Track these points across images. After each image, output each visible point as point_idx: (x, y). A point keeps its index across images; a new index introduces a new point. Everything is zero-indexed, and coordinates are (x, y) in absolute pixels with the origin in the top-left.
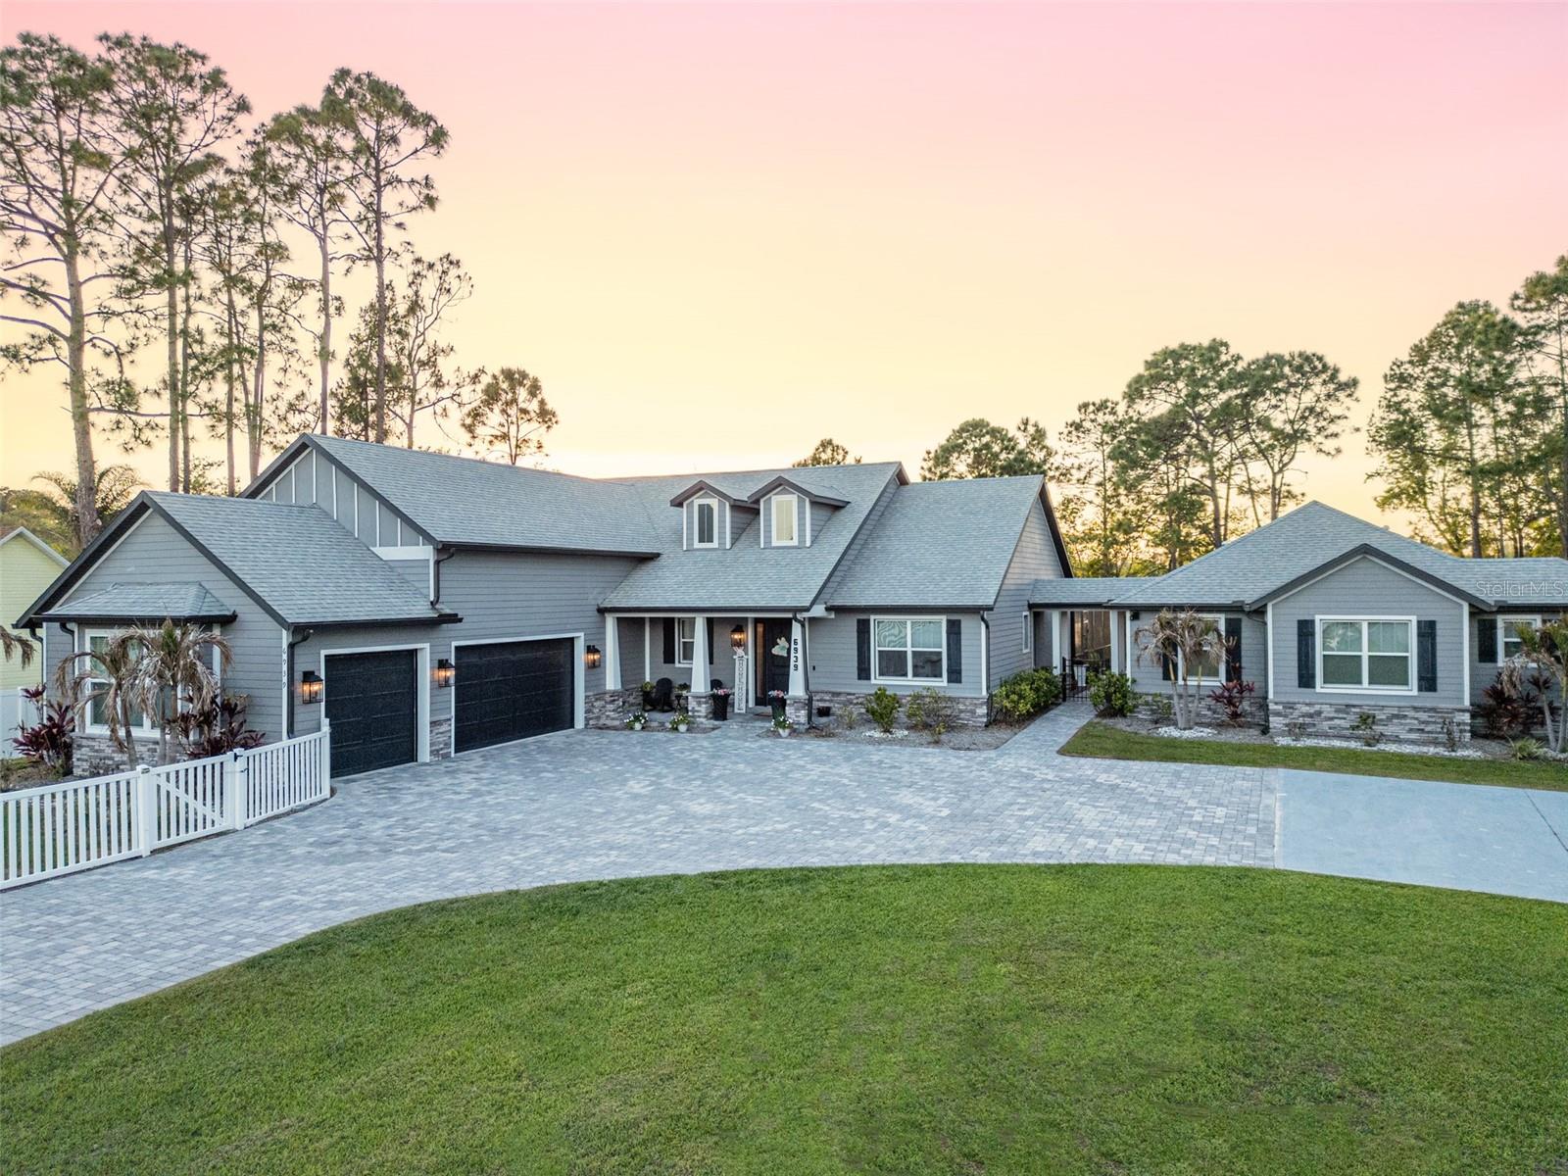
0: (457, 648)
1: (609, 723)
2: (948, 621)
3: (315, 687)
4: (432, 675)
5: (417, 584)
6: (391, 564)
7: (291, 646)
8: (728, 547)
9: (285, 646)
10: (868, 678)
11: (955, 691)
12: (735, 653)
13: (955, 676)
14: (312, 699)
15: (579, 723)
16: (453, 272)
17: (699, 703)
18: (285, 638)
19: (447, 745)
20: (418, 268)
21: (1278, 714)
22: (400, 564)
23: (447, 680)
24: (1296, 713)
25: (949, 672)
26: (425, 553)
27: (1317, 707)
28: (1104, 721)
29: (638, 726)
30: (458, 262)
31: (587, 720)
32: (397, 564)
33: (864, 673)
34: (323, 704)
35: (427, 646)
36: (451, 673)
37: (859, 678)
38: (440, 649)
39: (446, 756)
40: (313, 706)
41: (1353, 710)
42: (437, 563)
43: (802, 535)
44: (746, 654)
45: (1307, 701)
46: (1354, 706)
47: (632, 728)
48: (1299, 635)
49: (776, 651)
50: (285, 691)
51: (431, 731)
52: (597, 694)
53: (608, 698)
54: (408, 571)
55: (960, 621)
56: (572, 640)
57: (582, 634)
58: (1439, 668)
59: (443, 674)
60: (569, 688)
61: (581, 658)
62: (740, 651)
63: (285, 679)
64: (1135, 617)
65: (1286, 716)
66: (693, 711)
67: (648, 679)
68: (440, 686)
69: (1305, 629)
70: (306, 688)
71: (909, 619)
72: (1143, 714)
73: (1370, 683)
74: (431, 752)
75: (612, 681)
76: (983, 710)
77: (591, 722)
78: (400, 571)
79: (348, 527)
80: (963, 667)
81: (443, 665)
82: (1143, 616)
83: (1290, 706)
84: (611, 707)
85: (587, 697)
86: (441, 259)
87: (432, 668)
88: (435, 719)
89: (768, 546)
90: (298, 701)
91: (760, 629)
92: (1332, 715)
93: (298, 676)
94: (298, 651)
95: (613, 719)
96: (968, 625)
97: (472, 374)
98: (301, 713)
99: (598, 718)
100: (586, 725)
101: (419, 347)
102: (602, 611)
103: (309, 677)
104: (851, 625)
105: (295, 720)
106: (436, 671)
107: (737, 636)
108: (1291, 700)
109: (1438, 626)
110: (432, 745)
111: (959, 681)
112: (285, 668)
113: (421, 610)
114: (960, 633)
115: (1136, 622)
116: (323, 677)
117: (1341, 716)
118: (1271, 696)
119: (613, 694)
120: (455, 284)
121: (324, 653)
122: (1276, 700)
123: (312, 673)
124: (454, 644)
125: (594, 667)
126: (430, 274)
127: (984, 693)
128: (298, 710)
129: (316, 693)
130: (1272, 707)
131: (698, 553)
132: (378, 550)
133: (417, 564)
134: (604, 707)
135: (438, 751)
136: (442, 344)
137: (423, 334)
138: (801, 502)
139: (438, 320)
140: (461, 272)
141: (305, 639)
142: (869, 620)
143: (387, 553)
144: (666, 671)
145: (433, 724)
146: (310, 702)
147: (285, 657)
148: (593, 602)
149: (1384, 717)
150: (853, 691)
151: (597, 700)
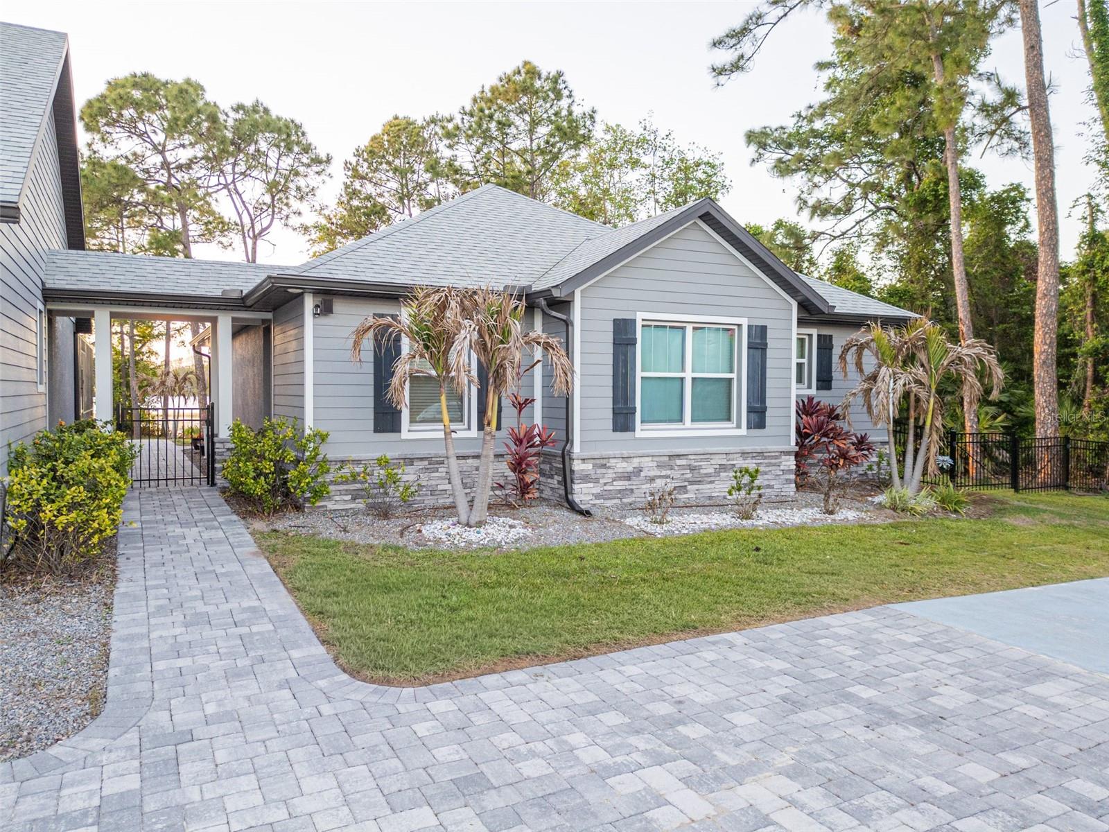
21: (586, 478)
24: (610, 474)
27: (636, 462)
28: (280, 525)
41: (679, 462)
45: (625, 453)
46: (679, 456)
48: (616, 344)
58: (769, 393)
64: (325, 309)
65: (596, 481)
69: (623, 335)
72: (338, 501)
73: (693, 420)
82: (339, 306)
83: (602, 463)
92: (652, 473)
108: (605, 453)
109: (770, 334)
115: (323, 320)
117: (664, 473)
118: (576, 449)
122: (586, 454)
130: (577, 466)
149: (711, 470)
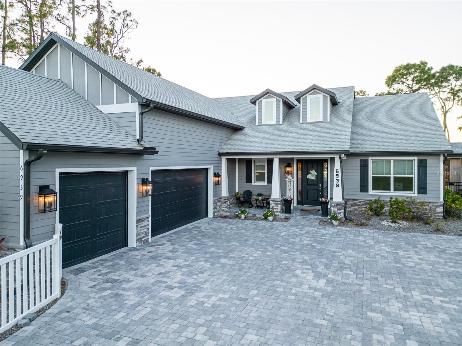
0: (153, 171)
1: (224, 214)
2: (419, 160)
3: (50, 199)
4: (138, 189)
5: (127, 129)
6: (109, 115)
7: (28, 164)
8: (281, 123)
9: (22, 163)
10: (367, 191)
11: (423, 198)
12: (287, 178)
13: (423, 189)
14: (47, 209)
15: (210, 214)
16: (128, 18)
17: (277, 205)
18: (22, 157)
19: (147, 234)
20: (114, 15)
22: (116, 116)
23: (147, 191)
25: (419, 188)
26: (134, 107)
29: (243, 216)
30: (130, 14)
31: (214, 212)
32: (114, 116)
33: (364, 188)
34: (57, 213)
35: (135, 169)
36: (150, 187)
37: (361, 191)
38: (143, 171)
39: (146, 241)
40: (49, 215)
42: (142, 114)
43: (325, 116)
44: (293, 178)
47: (240, 218)
49: (309, 177)
50: (22, 202)
51: (137, 226)
52: (218, 199)
53: (223, 201)
54: (122, 120)
55: (426, 160)
56: (206, 170)
57: (212, 167)
59: (145, 188)
60: (205, 195)
61: (211, 179)
62: (289, 177)
63: (22, 192)
66: (273, 208)
67: (237, 191)
68: (143, 196)
70: (42, 199)
71: (392, 159)
74: (137, 240)
75: (224, 192)
76: (441, 209)
77: (216, 214)
78: (116, 120)
79: (81, 93)
80: (428, 185)
81: (144, 182)
84: (225, 205)
85: (214, 200)
86: (123, 12)
87: (138, 184)
88: (139, 218)
89: (305, 122)
90: (33, 210)
91: (300, 166)
93: (34, 189)
94: (34, 168)
95: (226, 212)
96: (431, 162)
97: (137, 62)
98: (37, 221)
99: (219, 211)
100: (214, 215)
101: (115, 47)
102: (221, 155)
103: (44, 190)
104: (356, 163)
105: (31, 227)
106: (141, 186)
107: (288, 169)
110: (138, 235)
111: (425, 193)
112: (22, 182)
113: (131, 144)
114: (426, 167)
116: (57, 190)
119: (225, 198)
120: (130, 23)
121: (58, 171)
123: (47, 187)
124: (151, 168)
125: (217, 184)
126: (119, 18)
127: (442, 200)
128: (33, 218)
129: (51, 204)
131: (264, 127)
132: (101, 107)
133: (128, 115)
134: (221, 205)
135: (141, 239)
136: (125, 47)
137: (117, 42)
138: (325, 98)
139: (123, 38)
140: (132, 18)
141: (39, 158)
142: (368, 160)
143: (107, 109)
144: (247, 187)
145: (138, 221)
146: (45, 211)
147: (22, 173)
148: (217, 150)
150: (357, 198)
151: (218, 201)
